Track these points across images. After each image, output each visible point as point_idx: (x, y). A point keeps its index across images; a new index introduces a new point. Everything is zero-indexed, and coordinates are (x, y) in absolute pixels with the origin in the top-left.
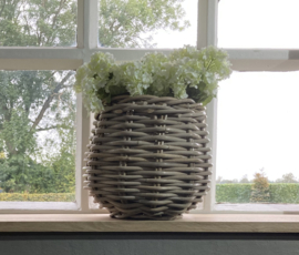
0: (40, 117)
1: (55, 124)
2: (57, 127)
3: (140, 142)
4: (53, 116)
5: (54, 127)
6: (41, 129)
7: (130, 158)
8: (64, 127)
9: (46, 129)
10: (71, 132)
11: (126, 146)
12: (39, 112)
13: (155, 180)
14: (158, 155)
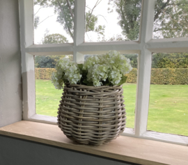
2: (162, 29)
9: (155, 31)
13: (78, 129)
14: (79, 117)
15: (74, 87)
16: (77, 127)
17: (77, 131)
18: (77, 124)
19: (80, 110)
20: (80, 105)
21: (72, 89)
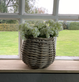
0: (9, 3)
1: (12, 5)
2: (13, 6)
3: (36, 51)
4: (12, 3)
5: (12, 6)
6: (9, 6)
7: (34, 55)
8: (15, 6)
9: (10, 6)
10: (17, 7)
11: (32, 52)
12: (8, 2)
13: (40, 62)
14: (41, 55)
15: (36, 39)
16: (40, 61)
17: (39, 63)
18: (40, 59)
19: (41, 51)
20: (41, 49)
21: (35, 40)
